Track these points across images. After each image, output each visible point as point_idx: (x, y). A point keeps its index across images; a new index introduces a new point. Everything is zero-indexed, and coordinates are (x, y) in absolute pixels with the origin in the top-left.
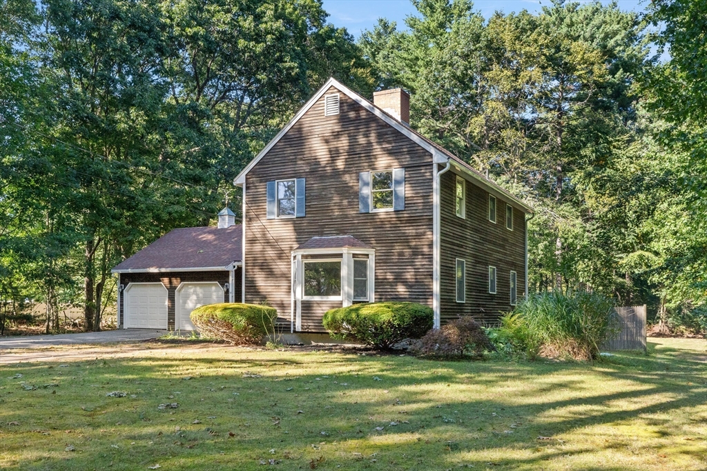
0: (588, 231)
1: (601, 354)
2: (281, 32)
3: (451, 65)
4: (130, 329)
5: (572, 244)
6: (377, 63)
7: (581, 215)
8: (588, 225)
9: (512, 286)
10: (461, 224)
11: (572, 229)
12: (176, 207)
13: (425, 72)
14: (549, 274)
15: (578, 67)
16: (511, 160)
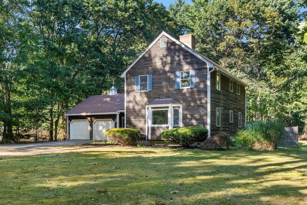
0: (272, 93)
1: (279, 147)
2: (136, 8)
3: (211, 19)
4: (73, 140)
5: (265, 99)
6: (177, 18)
7: (269, 86)
8: (272, 90)
9: (239, 119)
10: (218, 93)
11: (265, 93)
12: (91, 87)
13: (199, 23)
14: (254, 113)
15: (268, 19)
16: (237, 62)
